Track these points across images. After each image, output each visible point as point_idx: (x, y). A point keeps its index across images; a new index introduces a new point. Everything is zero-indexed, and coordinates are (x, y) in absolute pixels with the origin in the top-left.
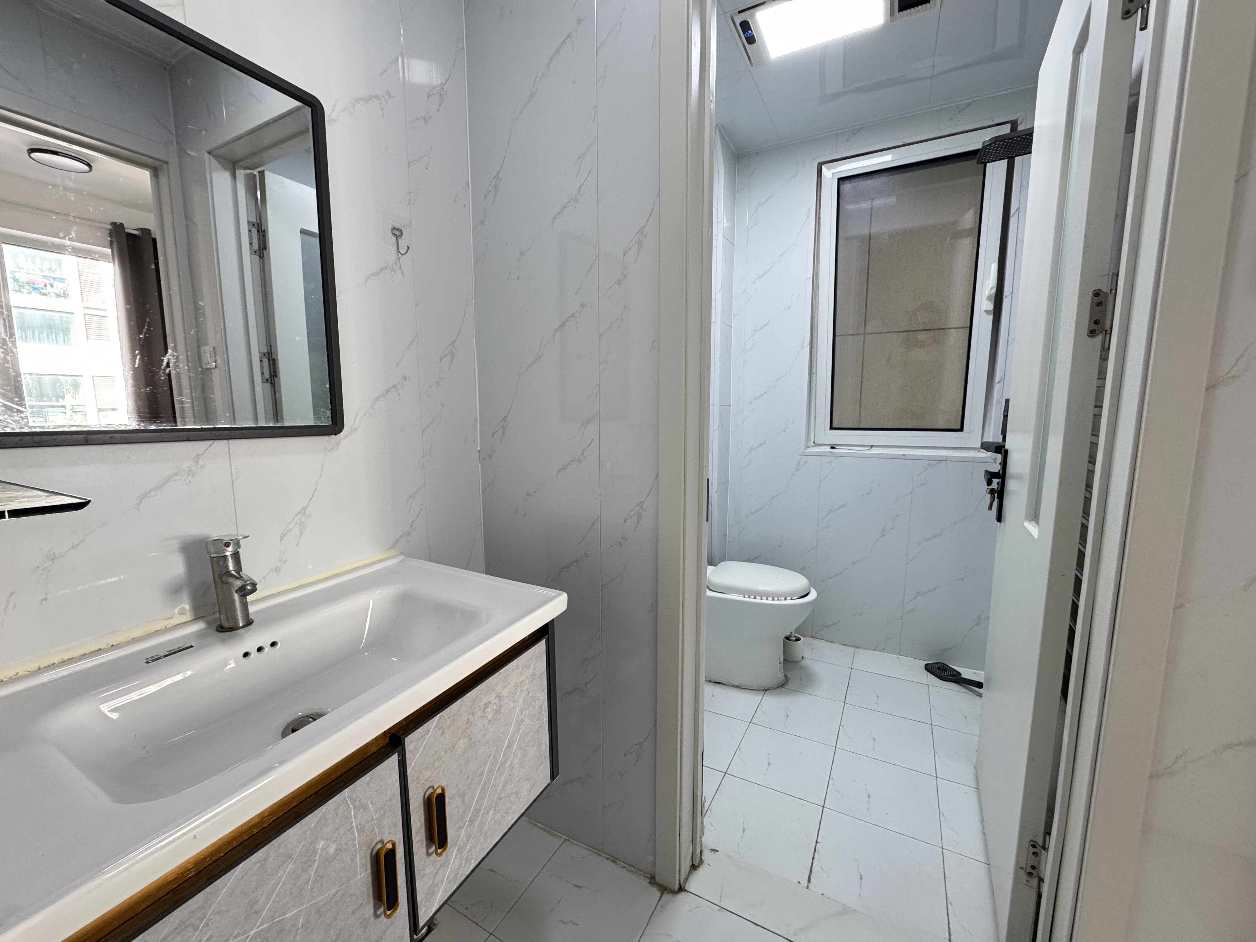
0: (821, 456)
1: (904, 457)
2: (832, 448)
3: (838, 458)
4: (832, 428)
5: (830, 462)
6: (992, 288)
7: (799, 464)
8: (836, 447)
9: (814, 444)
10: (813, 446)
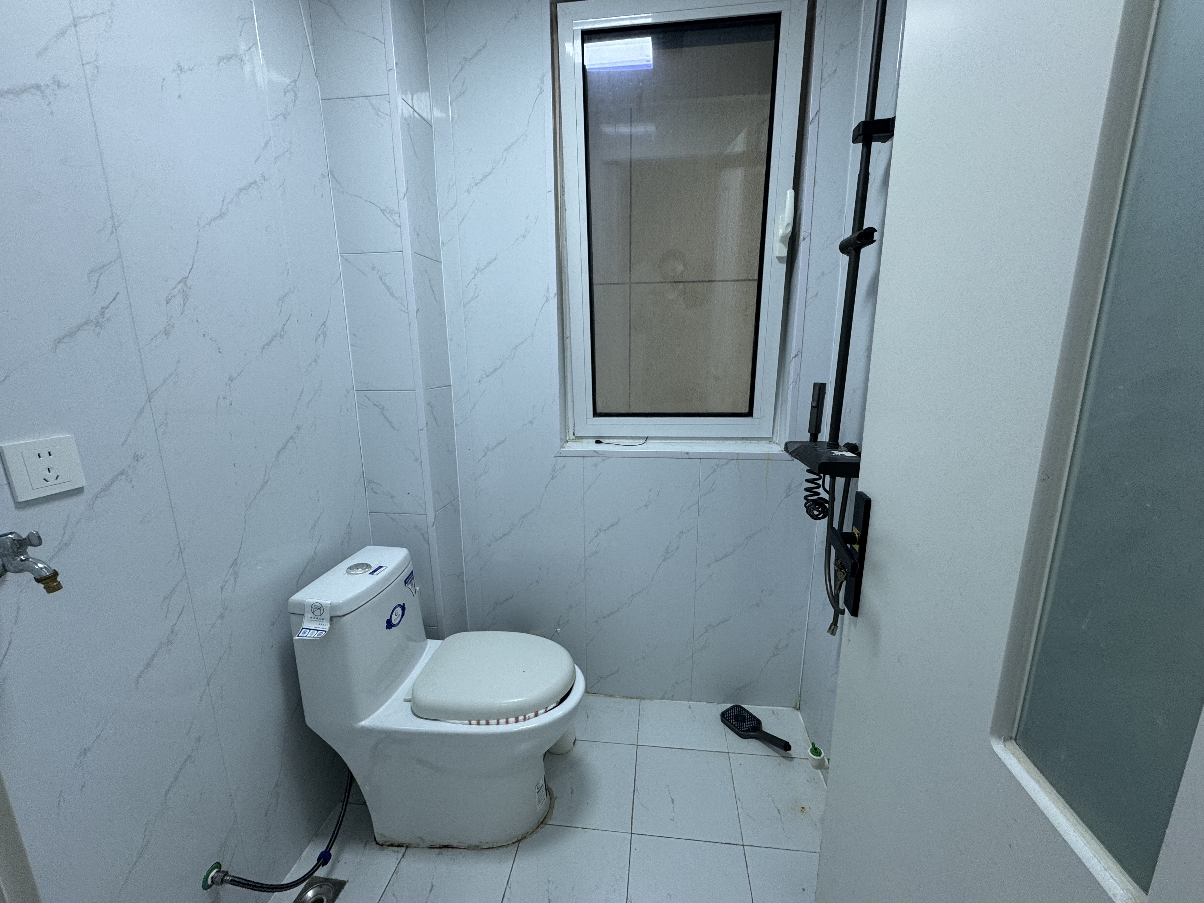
0: (583, 457)
1: (687, 456)
2: (598, 442)
3: (605, 460)
4: (596, 414)
5: (596, 465)
6: (788, 225)
7: (554, 470)
8: (603, 441)
9: (574, 437)
10: (573, 439)
